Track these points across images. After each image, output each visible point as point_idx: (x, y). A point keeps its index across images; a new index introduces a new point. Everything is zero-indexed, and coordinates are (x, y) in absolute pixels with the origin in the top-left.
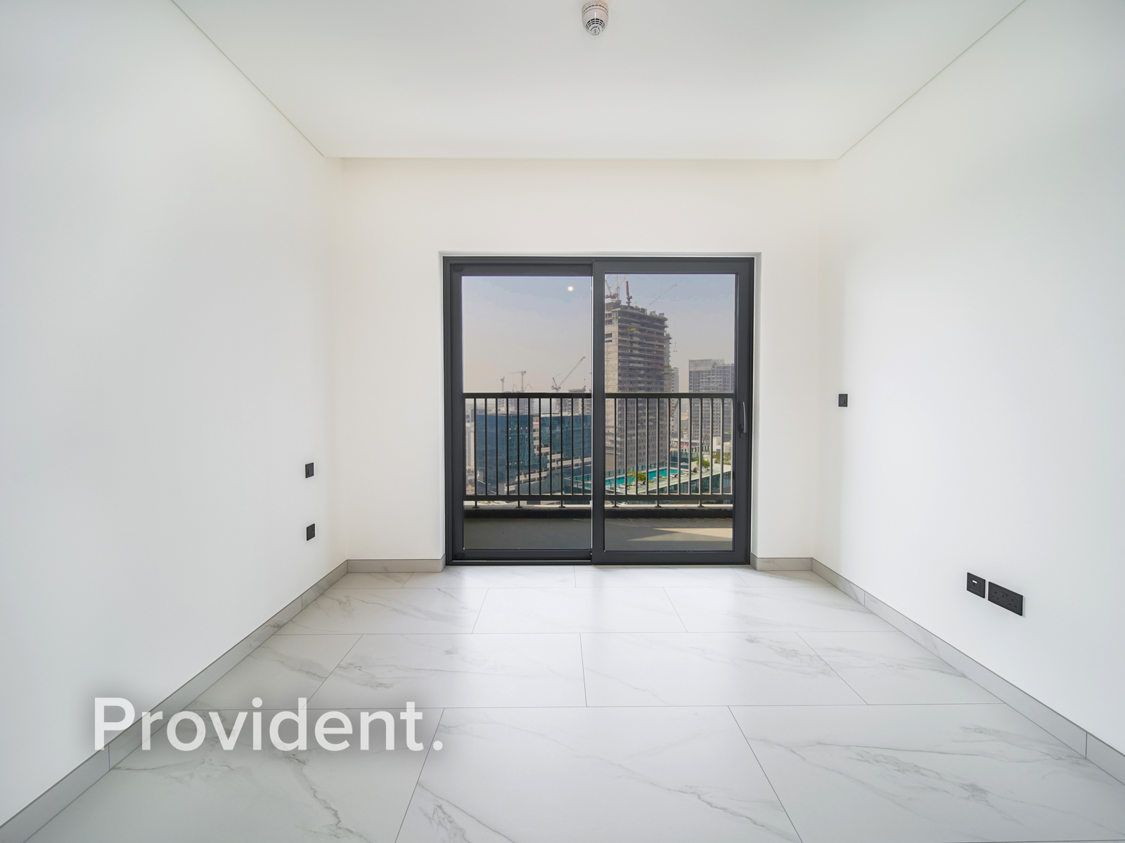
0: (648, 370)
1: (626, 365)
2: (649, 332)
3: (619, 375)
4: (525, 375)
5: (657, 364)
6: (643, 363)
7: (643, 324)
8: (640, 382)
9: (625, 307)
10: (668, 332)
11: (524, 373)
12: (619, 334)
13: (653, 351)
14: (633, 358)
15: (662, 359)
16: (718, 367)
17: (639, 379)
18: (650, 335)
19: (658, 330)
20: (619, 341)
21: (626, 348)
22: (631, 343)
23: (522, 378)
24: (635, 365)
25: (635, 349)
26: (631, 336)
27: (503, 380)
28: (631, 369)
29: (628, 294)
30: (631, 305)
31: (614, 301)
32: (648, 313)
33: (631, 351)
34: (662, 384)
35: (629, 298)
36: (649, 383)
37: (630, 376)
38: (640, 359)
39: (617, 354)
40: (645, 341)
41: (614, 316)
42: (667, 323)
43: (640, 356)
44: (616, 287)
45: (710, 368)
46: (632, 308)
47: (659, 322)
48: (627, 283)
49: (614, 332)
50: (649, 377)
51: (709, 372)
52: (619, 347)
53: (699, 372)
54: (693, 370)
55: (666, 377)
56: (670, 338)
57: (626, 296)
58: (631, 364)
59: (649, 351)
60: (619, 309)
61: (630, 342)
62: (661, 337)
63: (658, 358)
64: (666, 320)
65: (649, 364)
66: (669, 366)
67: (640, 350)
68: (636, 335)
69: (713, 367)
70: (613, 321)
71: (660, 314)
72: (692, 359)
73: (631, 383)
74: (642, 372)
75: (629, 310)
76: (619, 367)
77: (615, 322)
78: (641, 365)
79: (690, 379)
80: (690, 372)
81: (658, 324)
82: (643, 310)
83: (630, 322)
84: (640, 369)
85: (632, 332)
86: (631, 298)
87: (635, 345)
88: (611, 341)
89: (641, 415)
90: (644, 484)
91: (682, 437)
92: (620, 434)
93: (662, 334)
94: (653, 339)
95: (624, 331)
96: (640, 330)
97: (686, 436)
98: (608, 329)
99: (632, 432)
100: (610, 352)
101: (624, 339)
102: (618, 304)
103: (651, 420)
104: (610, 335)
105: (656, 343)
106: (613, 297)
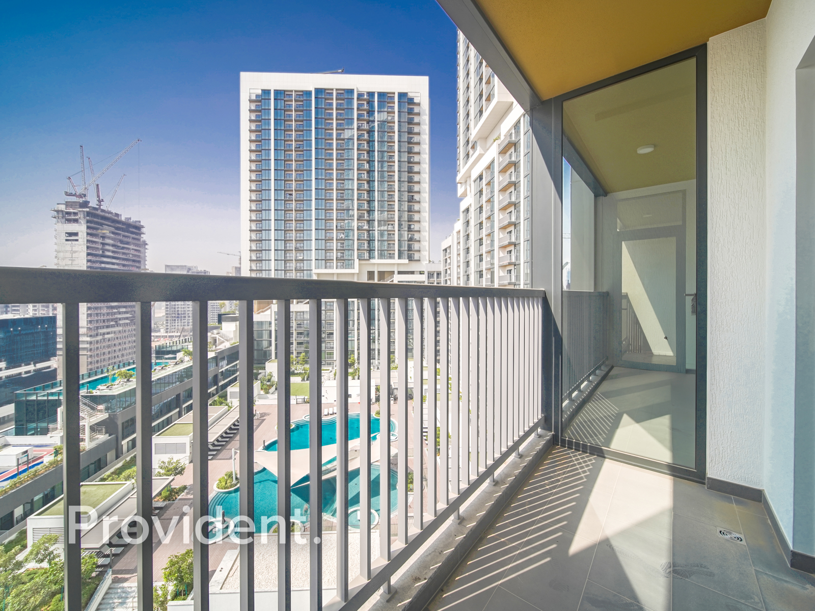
2: (124, 236)
5: (133, 266)
6: (118, 264)
7: (117, 228)
9: (95, 209)
10: (144, 239)
12: (88, 234)
13: (128, 254)
15: (139, 262)
16: (193, 272)
18: (126, 239)
19: (134, 236)
20: (88, 241)
22: (103, 244)
24: (107, 266)
25: (108, 251)
26: (103, 237)
29: (98, 196)
30: (102, 207)
31: (81, 200)
32: (123, 219)
33: (103, 252)
35: (100, 201)
38: (114, 261)
39: (85, 254)
40: (119, 244)
41: (81, 216)
42: (143, 230)
44: (82, 187)
45: (185, 272)
46: (103, 211)
47: (136, 228)
48: (98, 185)
49: (81, 232)
52: (88, 248)
56: (147, 244)
57: (96, 199)
58: (103, 265)
59: (124, 253)
60: (88, 210)
61: (101, 243)
62: (137, 242)
63: (134, 261)
64: (143, 227)
65: (124, 265)
66: (145, 269)
67: (113, 252)
68: (109, 238)
69: (188, 271)
70: (80, 220)
71: (136, 221)
72: (168, 264)
75: (99, 212)
77: (82, 221)
81: (134, 230)
82: (117, 215)
83: (102, 224)
85: (104, 234)
86: (103, 201)
87: (107, 247)
88: (77, 240)
89: (115, 313)
90: (128, 380)
91: (159, 331)
92: (90, 334)
93: (139, 240)
94: (128, 243)
95: (94, 232)
96: (113, 233)
97: (162, 331)
98: (72, 228)
99: (105, 330)
100: (75, 252)
101: (94, 239)
102: (85, 204)
103: (127, 318)
104: (76, 234)
105: (132, 247)
106: (80, 196)
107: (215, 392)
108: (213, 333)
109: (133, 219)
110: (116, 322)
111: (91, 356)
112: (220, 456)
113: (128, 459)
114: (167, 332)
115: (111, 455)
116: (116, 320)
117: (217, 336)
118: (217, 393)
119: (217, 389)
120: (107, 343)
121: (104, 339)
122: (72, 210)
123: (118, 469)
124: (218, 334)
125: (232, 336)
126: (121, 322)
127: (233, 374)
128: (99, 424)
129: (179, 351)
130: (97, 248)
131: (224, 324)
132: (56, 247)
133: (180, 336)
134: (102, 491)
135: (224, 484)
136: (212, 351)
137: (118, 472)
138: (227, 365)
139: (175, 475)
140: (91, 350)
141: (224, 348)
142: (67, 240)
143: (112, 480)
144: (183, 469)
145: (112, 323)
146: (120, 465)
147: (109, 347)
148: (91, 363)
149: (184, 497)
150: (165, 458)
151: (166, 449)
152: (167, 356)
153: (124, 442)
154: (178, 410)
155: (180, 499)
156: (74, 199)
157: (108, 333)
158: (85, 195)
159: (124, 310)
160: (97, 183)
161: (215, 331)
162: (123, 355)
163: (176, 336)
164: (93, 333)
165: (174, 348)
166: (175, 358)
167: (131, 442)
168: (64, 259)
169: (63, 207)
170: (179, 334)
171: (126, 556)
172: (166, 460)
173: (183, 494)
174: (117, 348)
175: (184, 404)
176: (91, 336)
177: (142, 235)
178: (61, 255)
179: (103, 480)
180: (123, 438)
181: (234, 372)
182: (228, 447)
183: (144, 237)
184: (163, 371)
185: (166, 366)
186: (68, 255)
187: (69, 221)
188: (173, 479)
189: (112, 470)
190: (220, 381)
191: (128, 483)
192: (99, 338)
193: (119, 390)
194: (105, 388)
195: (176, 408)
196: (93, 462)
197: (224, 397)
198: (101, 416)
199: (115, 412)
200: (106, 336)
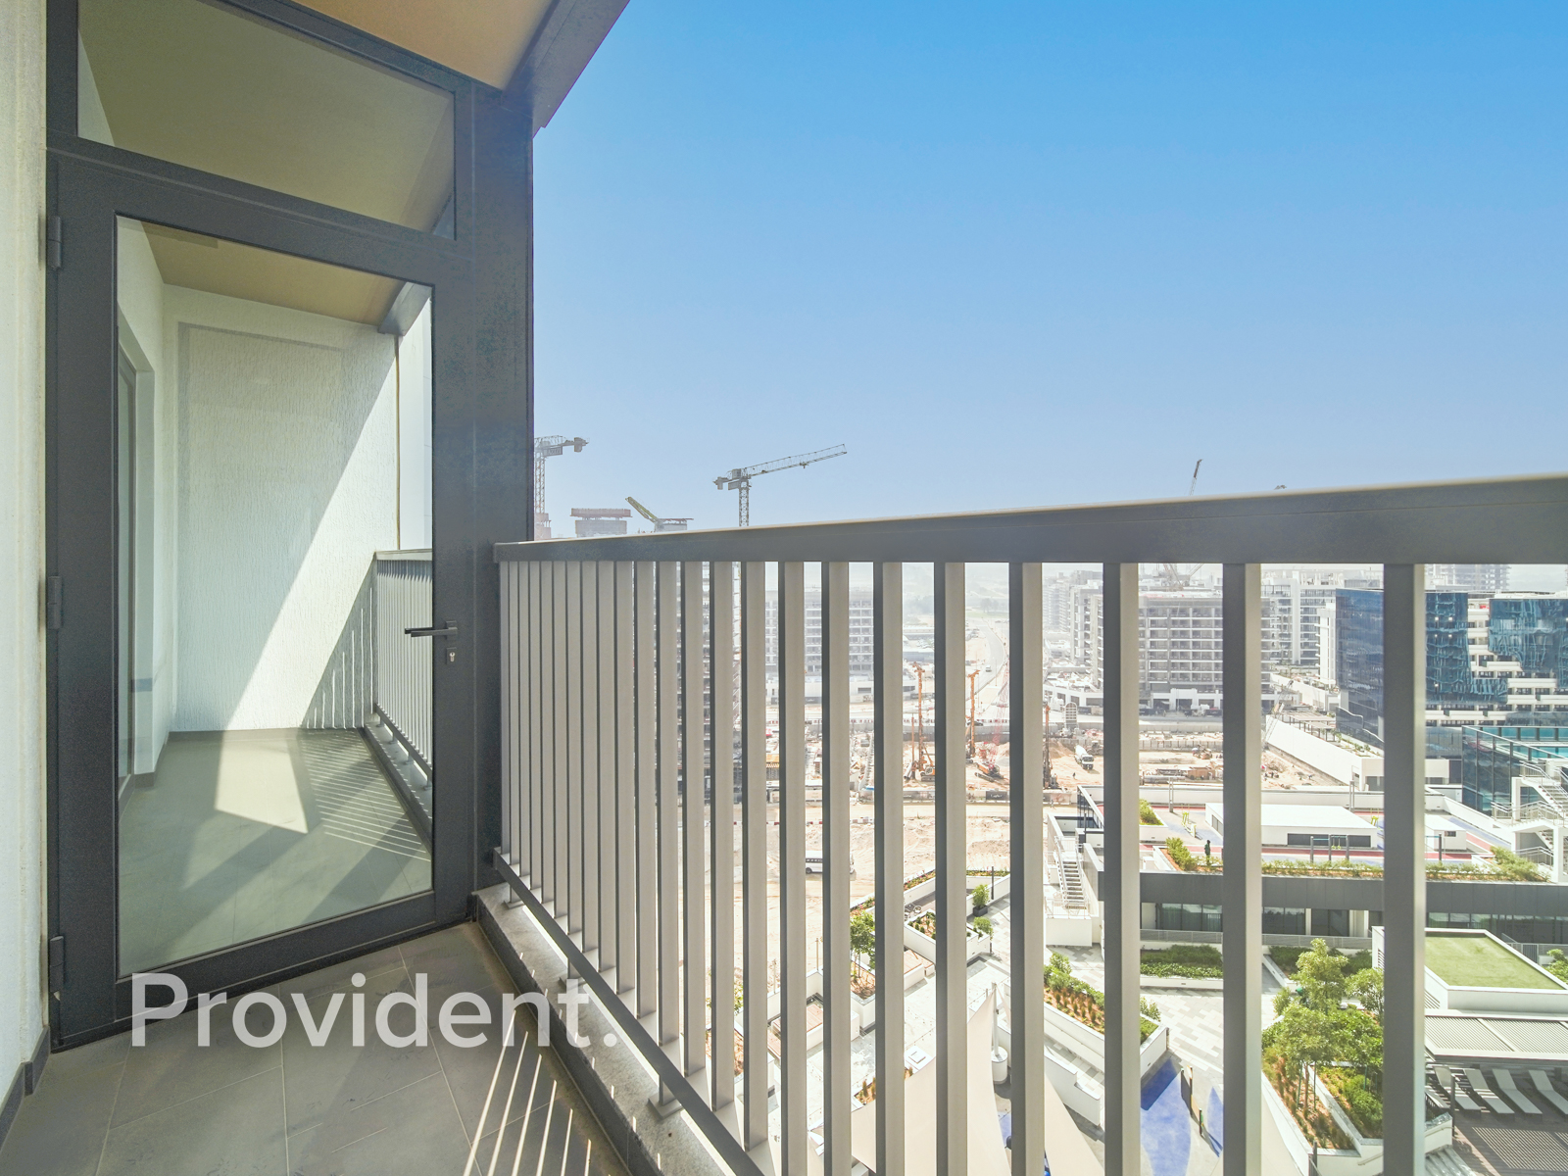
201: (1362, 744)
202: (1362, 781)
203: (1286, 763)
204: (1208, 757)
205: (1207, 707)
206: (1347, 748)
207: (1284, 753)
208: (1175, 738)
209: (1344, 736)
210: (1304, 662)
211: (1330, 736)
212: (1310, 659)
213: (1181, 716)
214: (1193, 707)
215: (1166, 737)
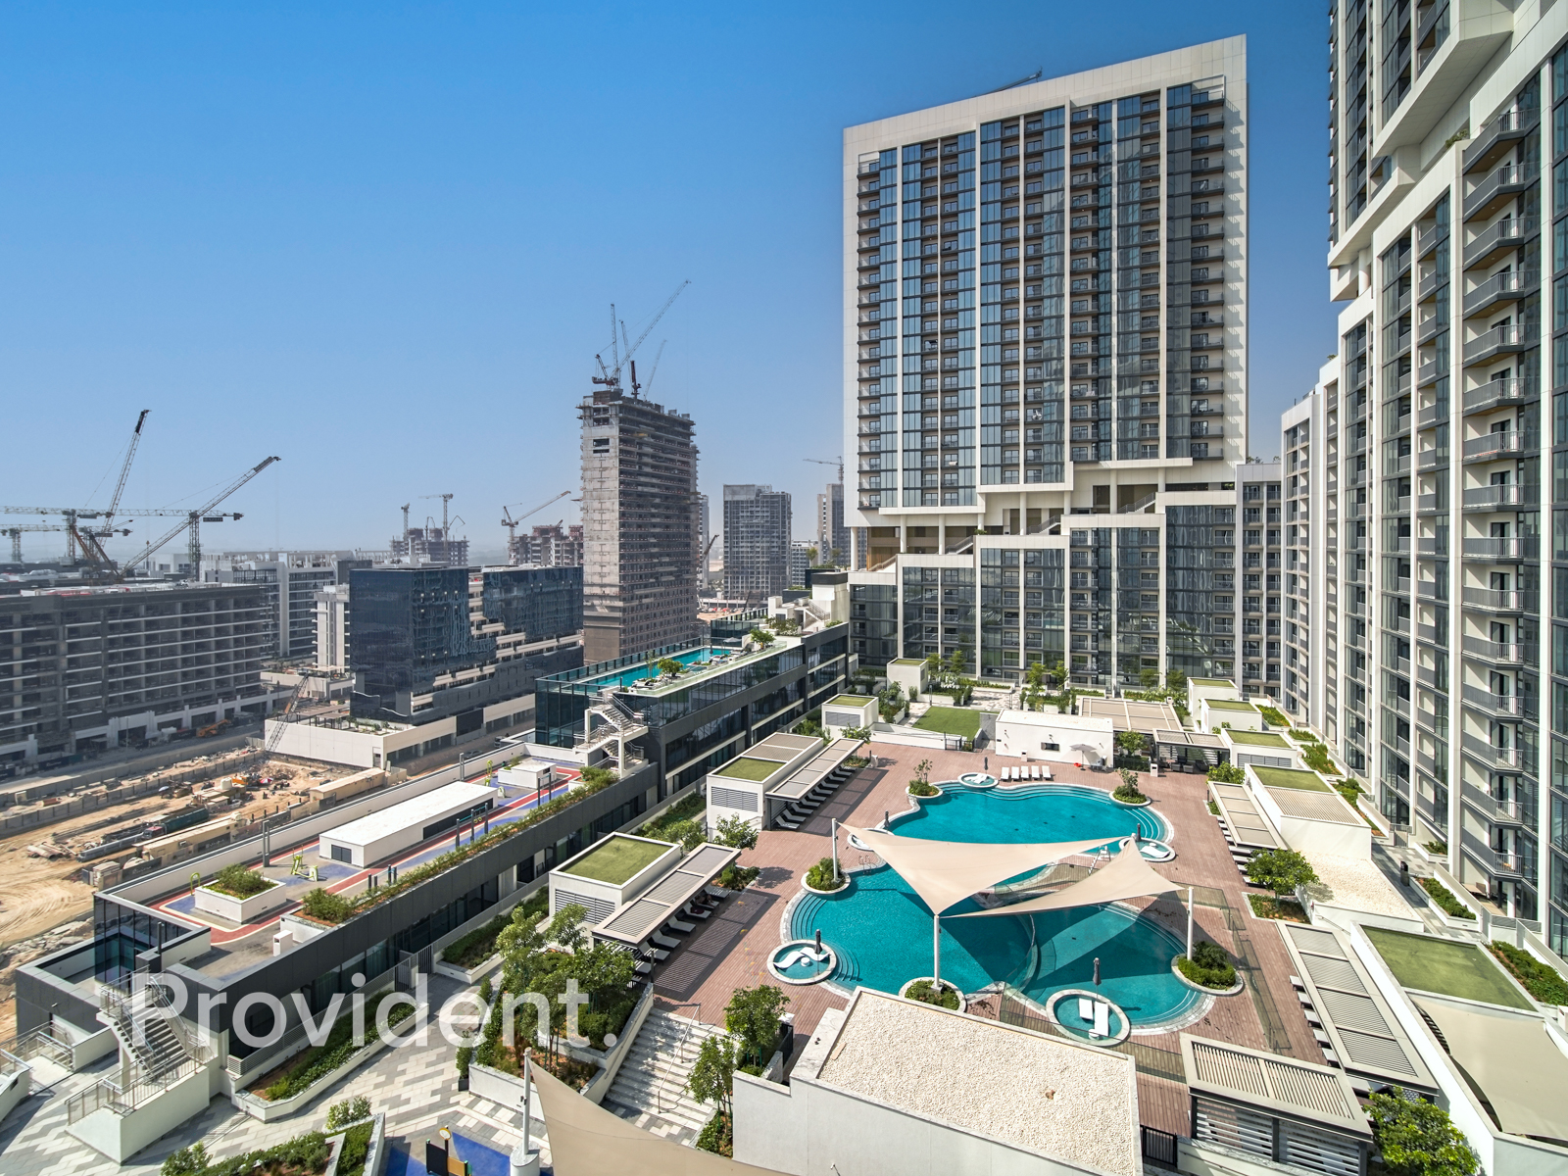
0: (667, 498)
1: (633, 489)
2: (668, 441)
3: (621, 504)
4: (450, 501)
5: (679, 489)
6: (659, 486)
7: (658, 428)
8: (653, 515)
9: (629, 400)
11: (447, 497)
12: (621, 440)
13: (674, 469)
14: (642, 479)
15: (687, 481)
16: (765, 497)
17: (653, 510)
18: (669, 446)
19: (680, 439)
20: (621, 451)
21: (631, 463)
22: (641, 455)
23: (446, 507)
24: (646, 489)
26: (641, 444)
27: (405, 509)
28: (640, 495)
29: (634, 380)
30: (639, 397)
31: (613, 389)
32: (666, 412)
33: (640, 467)
34: (688, 518)
35: (636, 387)
36: (667, 517)
37: (639, 506)
38: (654, 481)
39: (618, 472)
40: (661, 455)
41: (612, 412)
42: (694, 429)
43: (653, 476)
44: (614, 368)
45: (753, 497)
46: (640, 401)
47: (684, 426)
48: (633, 363)
49: (613, 437)
50: (668, 508)
51: (752, 502)
52: (621, 461)
53: (738, 502)
54: (729, 498)
55: (692, 508)
56: (698, 452)
57: (632, 384)
58: (640, 488)
59: (667, 469)
60: (621, 402)
61: (638, 454)
62: (684, 449)
63: (680, 480)
64: (692, 424)
65: (667, 488)
66: (696, 493)
67: (653, 467)
68: (648, 444)
69: (757, 495)
70: (611, 420)
71: (683, 415)
72: (728, 484)
73: (640, 516)
74: (657, 501)
75: (635, 405)
76: (621, 492)
77: (614, 421)
78: (655, 490)
79: (725, 513)
80: (726, 502)
81: (680, 429)
82: (658, 407)
83: (639, 423)
84: (654, 495)
85: (641, 438)
86: (639, 386)
87: (646, 460)
88: (607, 451)
89: (655, 565)
90: (674, 677)
91: (715, 596)
92: (623, 596)
93: (687, 445)
94: (673, 452)
95: (628, 436)
96: (653, 437)
97: (719, 595)
98: (603, 432)
99: (642, 592)
100: (605, 469)
101: (629, 448)
102: (617, 395)
103: (671, 573)
104: (606, 442)
105: (677, 457)
106: (610, 383)
107: (801, 709)
108: (797, 604)
109: (680, 413)
110: (657, 578)
111: (624, 631)
112: (811, 827)
113: (674, 804)
114: (726, 598)
115: (651, 794)
116: (657, 576)
117: (804, 609)
118: (805, 711)
119: (803, 703)
120: (643, 613)
121: (641, 605)
122: (601, 406)
123: (661, 818)
124: (806, 605)
125: (828, 610)
126: (664, 579)
127: (831, 680)
128: (637, 742)
129: (745, 632)
130: (633, 462)
131: (816, 590)
132: (581, 463)
133: (745, 606)
134: (640, 851)
135: (818, 878)
136: (796, 636)
137: (661, 824)
138: (821, 662)
139: (742, 847)
140: (625, 621)
141: (815, 632)
142: (595, 452)
143: (653, 836)
144: (754, 840)
145: (651, 580)
146: (663, 812)
147: (647, 617)
148: (625, 641)
149: (754, 888)
150: (728, 813)
151: (726, 798)
152: (728, 640)
153: (668, 776)
154: (744, 733)
155: (749, 891)
156: (603, 388)
157: (646, 596)
158: (617, 380)
159: (667, 559)
160: (632, 359)
161: (801, 601)
162: (665, 633)
163: (740, 606)
164: (627, 595)
165: (738, 627)
166: (739, 644)
167: (677, 778)
168: (592, 480)
169: (590, 402)
170: (744, 602)
171: (672, 967)
172: (729, 819)
173: (753, 882)
174: (658, 620)
175: (753, 724)
176: (624, 600)
177: (692, 438)
178: (588, 474)
179: (640, 833)
180: (668, 770)
181: (832, 675)
182: (824, 813)
183: (695, 441)
184: (722, 666)
185: (726, 656)
186: (597, 474)
187: (599, 422)
188: (739, 854)
189: (653, 818)
190: (810, 691)
191: (675, 846)
192: (635, 603)
193: (661, 691)
194: (643, 684)
195: (742, 730)
196: (628, 800)
197: (816, 719)
198: (638, 730)
199: (656, 725)
200: (645, 601)
201: (379, 723)
202: (382, 760)
203: (292, 767)
204: (188, 792)
205: (173, 730)
206: (364, 731)
207: (289, 758)
208: (126, 784)
209: (358, 720)
210: (293, 653)
211: (345, 724)
212: (302, 648)
213: (129, 751)
214: (148, 735)
215: (110, 787)
